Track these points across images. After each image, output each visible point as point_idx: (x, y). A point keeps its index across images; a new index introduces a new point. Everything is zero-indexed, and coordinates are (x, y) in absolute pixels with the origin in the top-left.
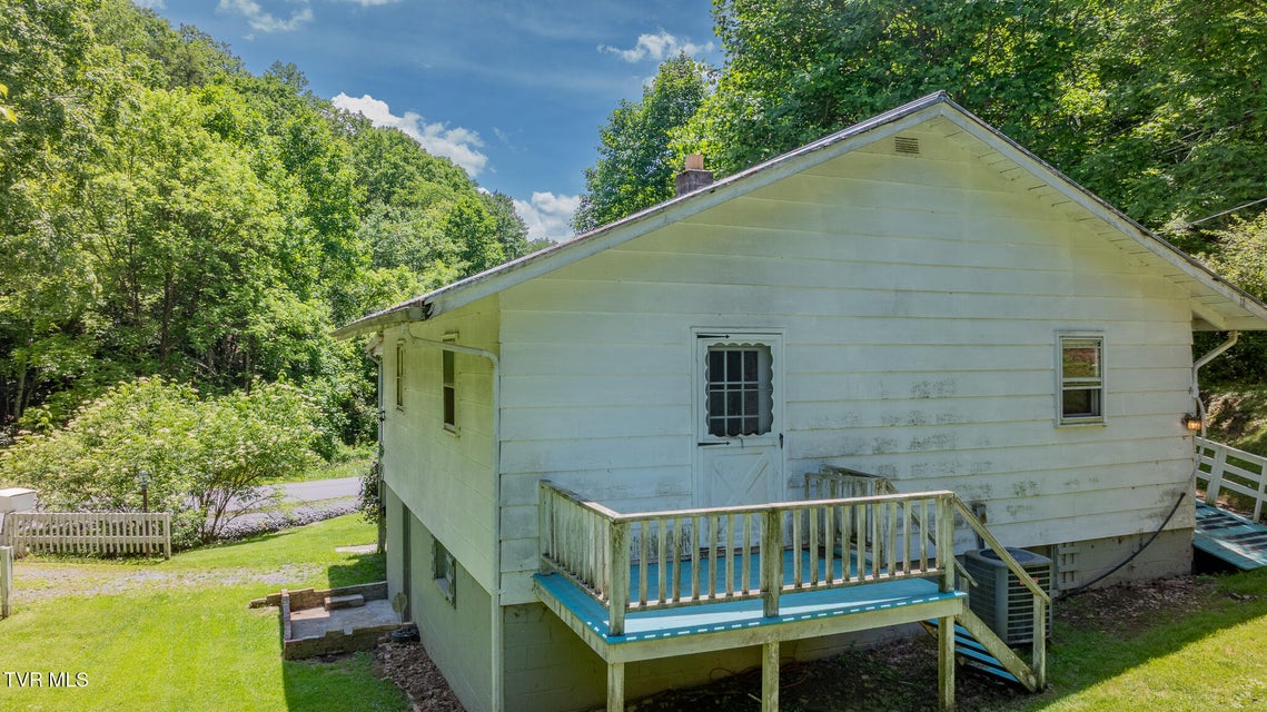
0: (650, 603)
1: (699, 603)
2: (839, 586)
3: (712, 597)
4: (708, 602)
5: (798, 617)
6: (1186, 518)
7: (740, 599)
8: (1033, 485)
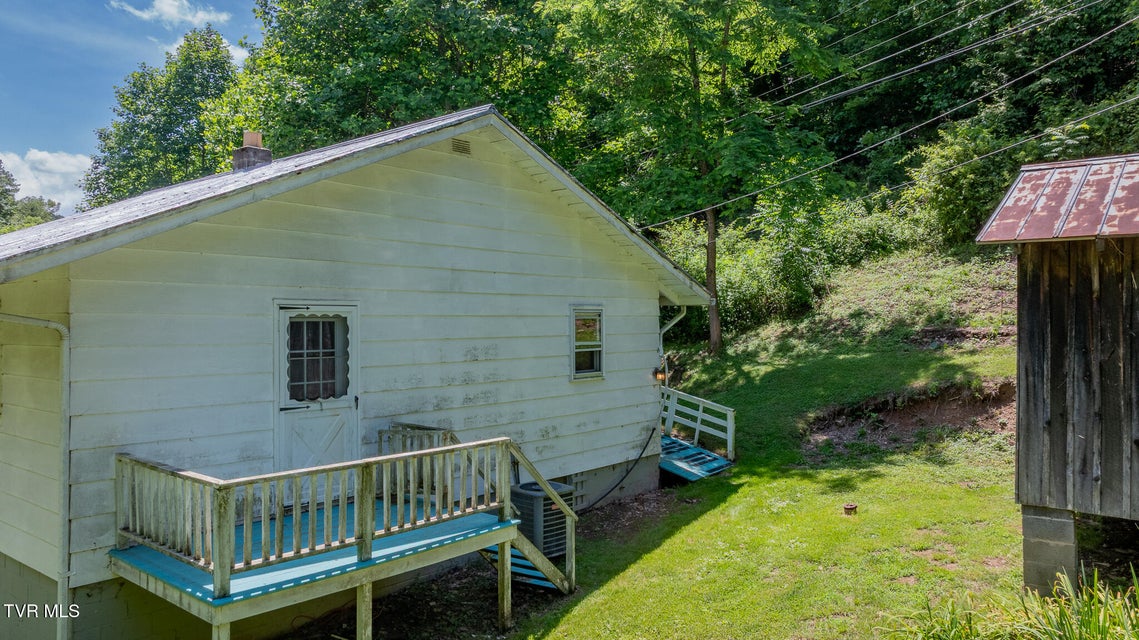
0: (254, 562)
1: (301, 557)
2: (422, 526)
3: (313, 549)
4: (309, 554)
5: (388, 557)
6: (655, 448)
7: (338, 548)
8: (554, 428)
